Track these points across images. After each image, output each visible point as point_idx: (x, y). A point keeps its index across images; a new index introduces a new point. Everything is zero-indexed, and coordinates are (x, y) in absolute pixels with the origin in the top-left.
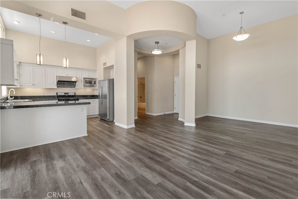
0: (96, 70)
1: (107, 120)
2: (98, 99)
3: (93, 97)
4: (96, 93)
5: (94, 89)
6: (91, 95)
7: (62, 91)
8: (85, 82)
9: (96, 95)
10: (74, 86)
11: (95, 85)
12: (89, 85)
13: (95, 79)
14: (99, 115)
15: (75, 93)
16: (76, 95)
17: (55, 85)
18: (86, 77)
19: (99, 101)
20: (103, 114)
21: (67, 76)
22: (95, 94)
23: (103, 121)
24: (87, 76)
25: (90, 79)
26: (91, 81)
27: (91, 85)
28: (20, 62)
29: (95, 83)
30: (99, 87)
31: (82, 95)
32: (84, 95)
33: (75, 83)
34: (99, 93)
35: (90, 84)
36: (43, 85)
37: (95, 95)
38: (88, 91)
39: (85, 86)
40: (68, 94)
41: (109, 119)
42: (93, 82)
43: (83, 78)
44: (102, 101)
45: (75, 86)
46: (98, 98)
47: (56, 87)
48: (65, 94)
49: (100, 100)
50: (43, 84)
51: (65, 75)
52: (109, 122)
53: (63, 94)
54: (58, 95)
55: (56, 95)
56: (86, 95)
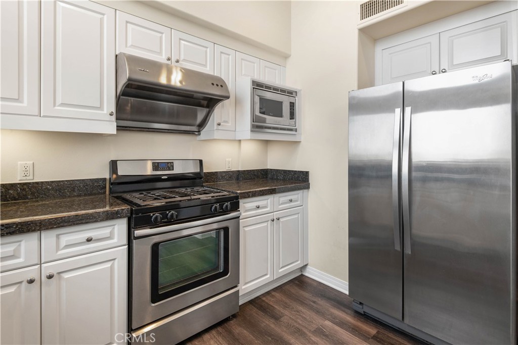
0: (286, 57)
5: (267, 142)
8: (257, 106)
13: (292, 93)
15: (201, 161)
16: (205, 171)
21: (176, 65)
25: (275, 89)
27: (279, 122)
29: (292, 114)
39: (258, 126)
40: (169, 165)
42: (286, 108)
43: (253, 83)
47: (111, 128)
48: (156, 166)
53: (149, 171)
54: (120, 173)
55: (106, 175)
56: (240, 169)
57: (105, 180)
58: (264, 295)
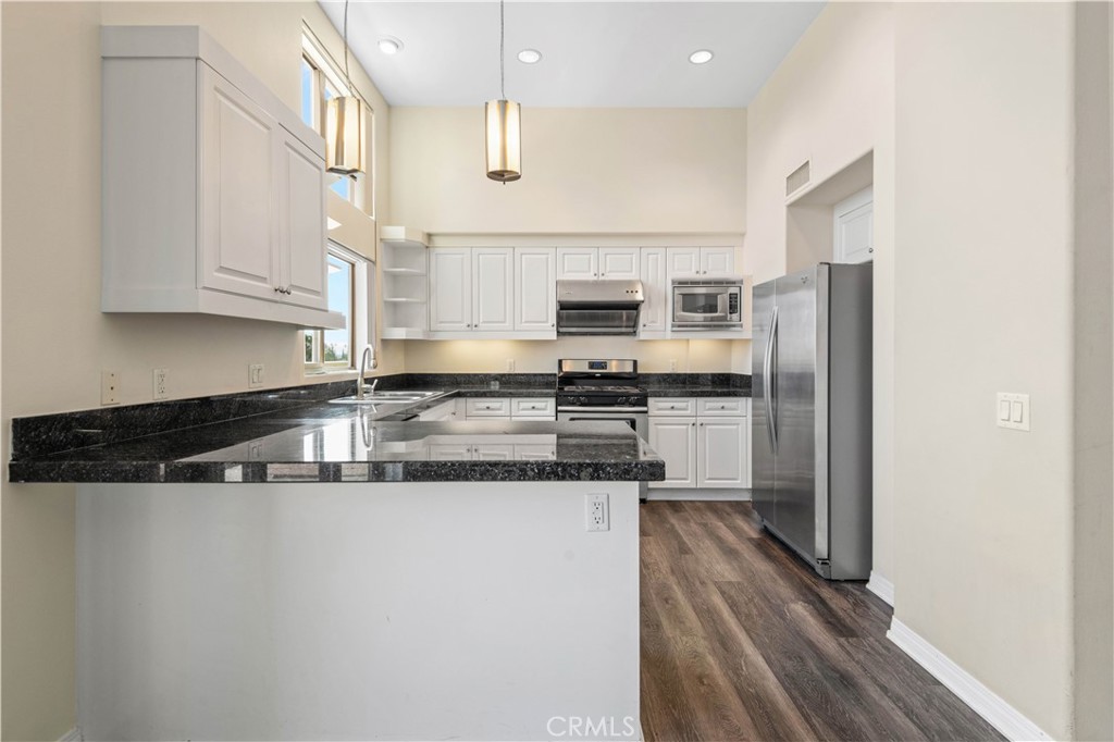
0: (743, 235)
1: (807, 557)
2: (750, 400)
3: (726, 385)
4: (741, 365)
5: (730, 341)
6: (713, 375)
7: (581, 353)
8: (679, 305)
9: (742, 377)
10: (631, 330)
11: (735, 316)
12: (705, 319)
13: (734, 283)
14: (754, 490)
15: (635, 362)
16: (639, 371)
17: (550, 324)
18: (690, 275)
19: (753, 408)
20: (780, 491)
21: (602, 278)
22: (734, 370)
23: (782, 555)
24: (694, 271)
25: (706, 283)
26: (714, 296)
27: (712, 319)
28: (430, 236)
29: (734, 306)
30: (759, 327)
31: (669, 375)
32: (679, 375)
33: (635, 312)
34: (757, 365)
35: (711, 312)
36: (507, 324)
37: (736, 375)
38: (697, 352)
39: (680, 325)
40: (603, 365)
41: (825, 562)
42: (723, 302)
43: (673, 282)
44: (775, 410)
45: (635, 325)
46: (748, 395)
47: (553, 336)
48: (592, 365)
49: (760, 403)
50: (504, 322)
51: (590, 277)
52: (830, 581)
53: (585, 368)
54: (564, 370)
55: (555, 371)
56: (688, 372)
57: (555, 375)
58: (685, 501)
